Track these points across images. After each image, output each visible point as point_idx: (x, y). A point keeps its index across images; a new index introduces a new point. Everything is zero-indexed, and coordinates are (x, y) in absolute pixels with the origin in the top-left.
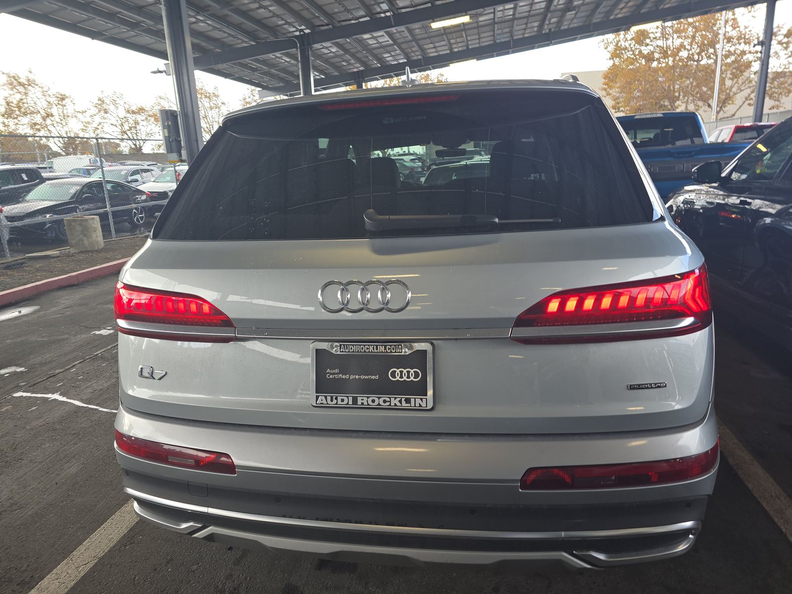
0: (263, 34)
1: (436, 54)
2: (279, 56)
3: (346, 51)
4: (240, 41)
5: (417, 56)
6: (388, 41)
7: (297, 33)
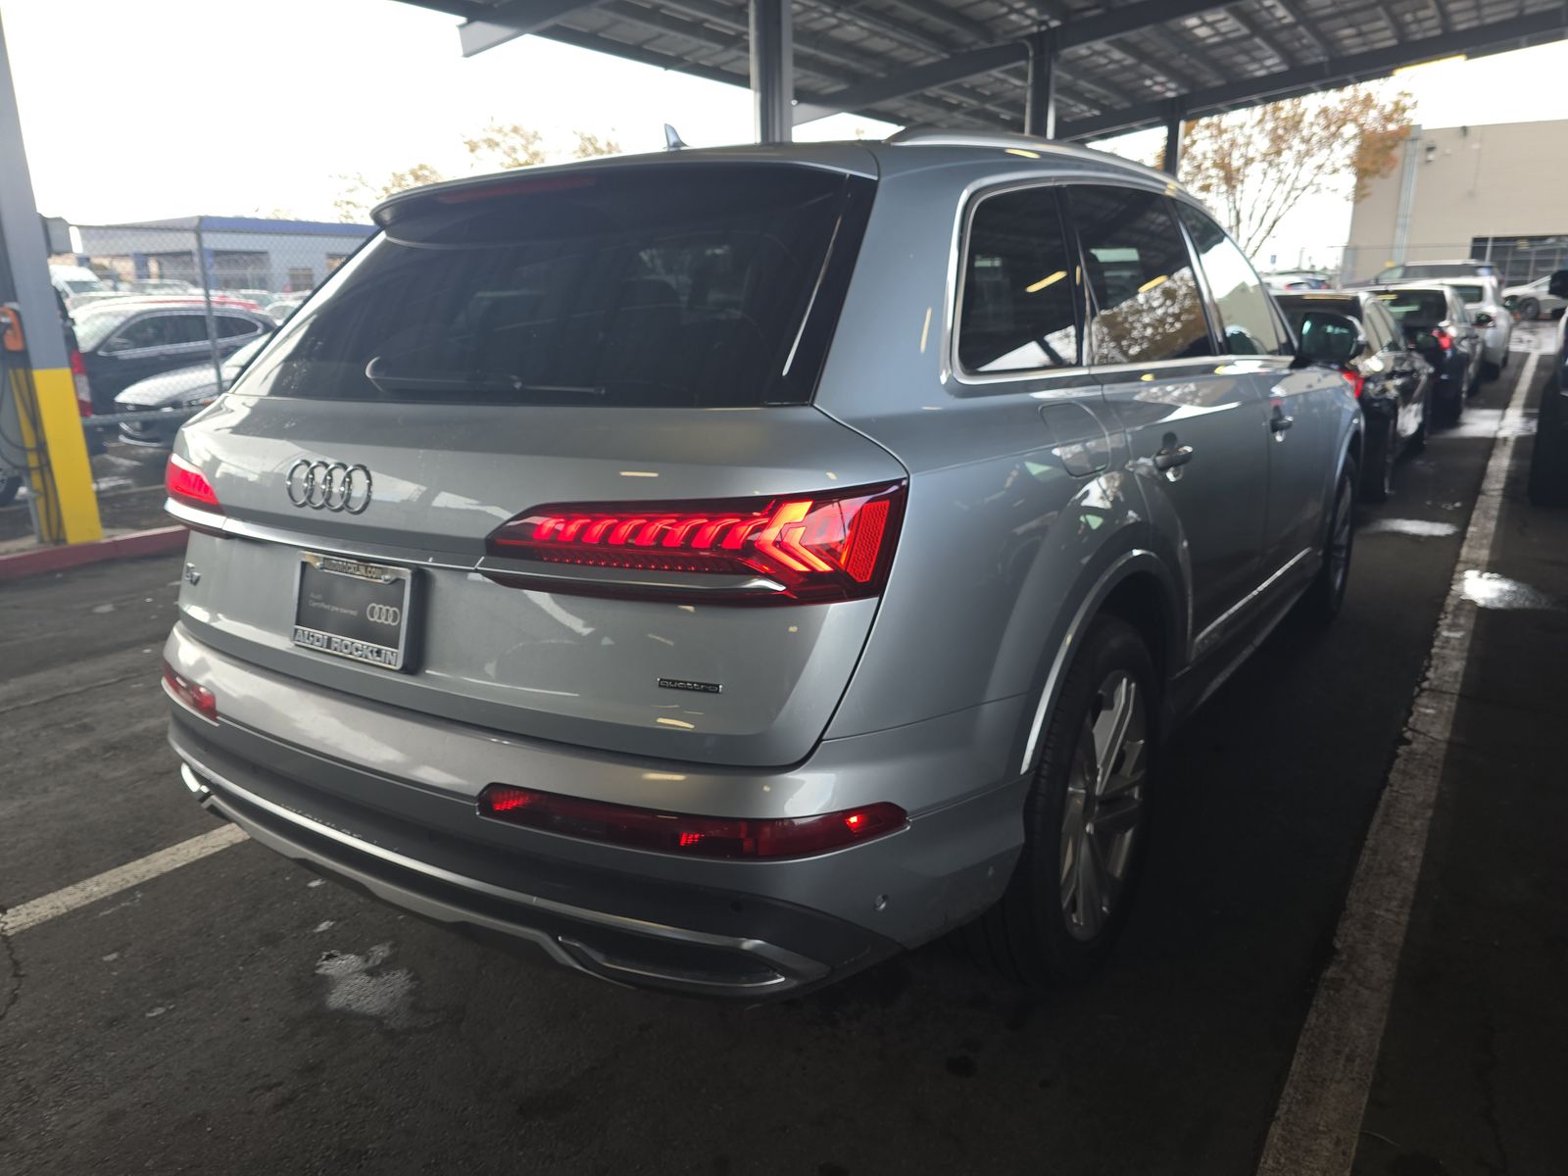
0: (966, 37)
1: (1364, 49)
2: (1001, 76)
3: (1142, 56)
4: (922, 54)
5: (1316, 56)
6: (1238, 30)
7: (1035, 29)
